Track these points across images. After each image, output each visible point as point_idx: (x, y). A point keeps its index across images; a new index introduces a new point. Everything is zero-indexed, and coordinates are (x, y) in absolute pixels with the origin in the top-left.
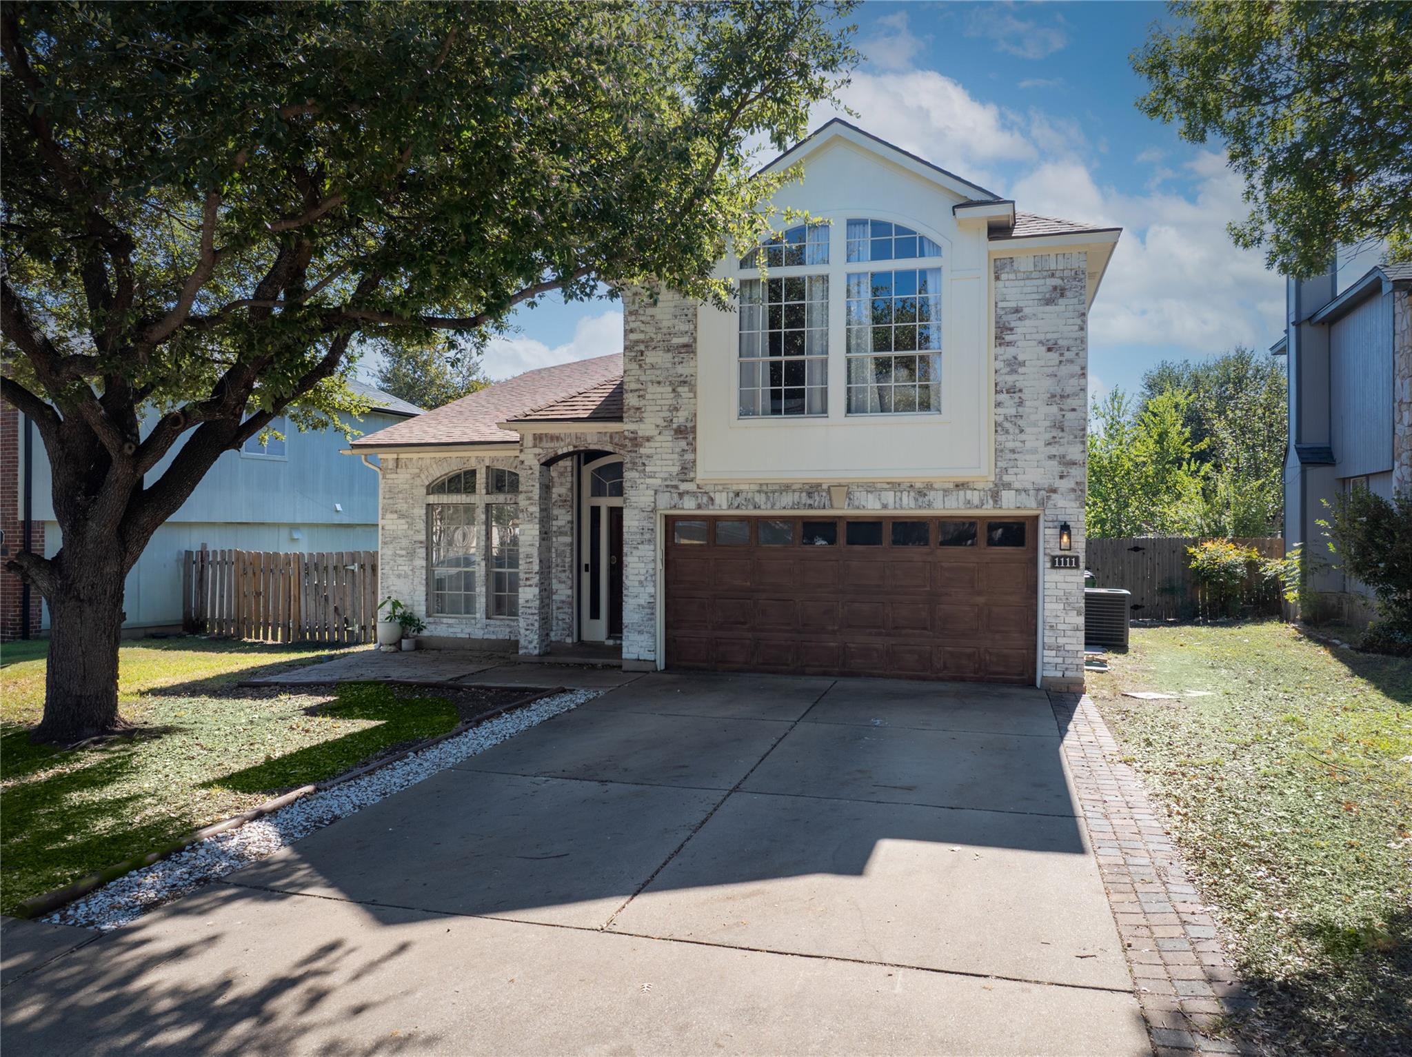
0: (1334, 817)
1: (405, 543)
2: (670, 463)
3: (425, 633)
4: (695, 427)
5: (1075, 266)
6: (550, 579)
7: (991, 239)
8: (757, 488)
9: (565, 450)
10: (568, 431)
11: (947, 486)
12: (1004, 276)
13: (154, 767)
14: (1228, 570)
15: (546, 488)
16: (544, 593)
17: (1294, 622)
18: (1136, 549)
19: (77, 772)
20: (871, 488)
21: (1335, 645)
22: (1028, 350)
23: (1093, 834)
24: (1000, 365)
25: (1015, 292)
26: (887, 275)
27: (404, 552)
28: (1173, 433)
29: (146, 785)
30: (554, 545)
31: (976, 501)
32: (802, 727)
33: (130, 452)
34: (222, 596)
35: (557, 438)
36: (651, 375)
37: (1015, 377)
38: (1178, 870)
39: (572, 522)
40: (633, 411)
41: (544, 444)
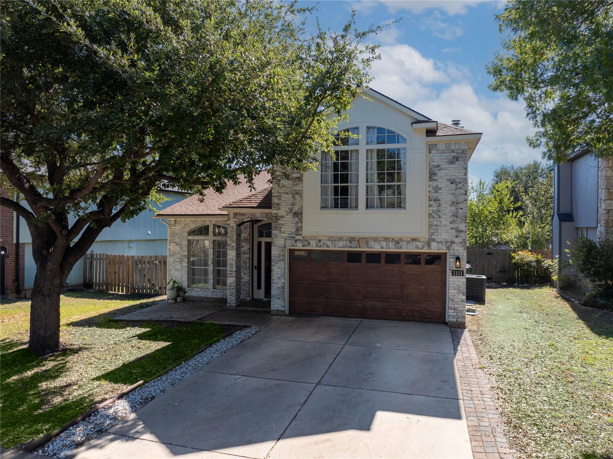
0: (566, 401)
1: (178, 256)
2: (291, 227)
3: (187, 294)
4: (302, 212)
5: (463, 148)
6: (240, 273)
7: (427, 136)
8: (328, 239)
9: (247, 220)
10: (248, 212)
11: (408, 240)
12: (433, 152)
13: (76, 368)
14: (528, 264)
15: (239, 235)
16: (238, 280)
17: (556, 288)
18: (489, 254)
19: (44, 371)
20: (376, 240)
21: (572, 301)
22: (443, 183)
23: (466, 409)
24: (431, 189)
25: (437, 158)
26: (383, 150)
27: (178, 260)
28: (506, 200)
29: (73, 379)
30: (242, 258)
31: (420, 246)
32: (347, 348)
33: (65, 234)
34: (100, 273)
35: (244, 215)
36: (283, 190)
37: (437, 194)
38: (501, 428)
39: (250, 249)
40: (276, 205)
41: (238, 217)
